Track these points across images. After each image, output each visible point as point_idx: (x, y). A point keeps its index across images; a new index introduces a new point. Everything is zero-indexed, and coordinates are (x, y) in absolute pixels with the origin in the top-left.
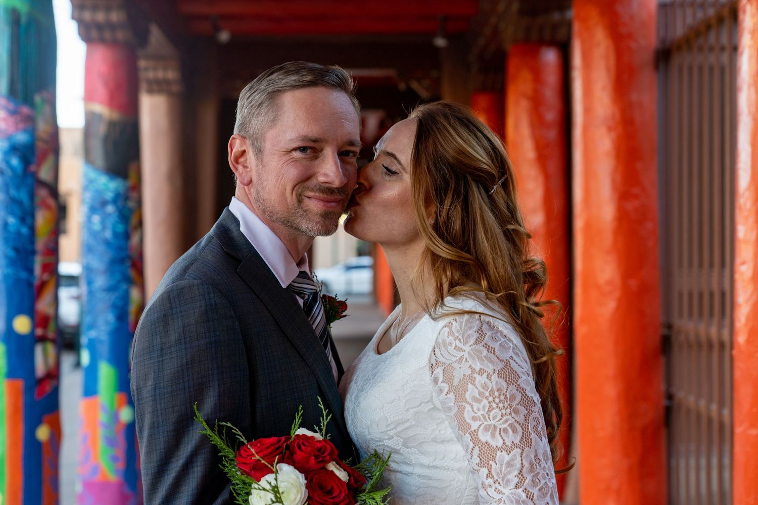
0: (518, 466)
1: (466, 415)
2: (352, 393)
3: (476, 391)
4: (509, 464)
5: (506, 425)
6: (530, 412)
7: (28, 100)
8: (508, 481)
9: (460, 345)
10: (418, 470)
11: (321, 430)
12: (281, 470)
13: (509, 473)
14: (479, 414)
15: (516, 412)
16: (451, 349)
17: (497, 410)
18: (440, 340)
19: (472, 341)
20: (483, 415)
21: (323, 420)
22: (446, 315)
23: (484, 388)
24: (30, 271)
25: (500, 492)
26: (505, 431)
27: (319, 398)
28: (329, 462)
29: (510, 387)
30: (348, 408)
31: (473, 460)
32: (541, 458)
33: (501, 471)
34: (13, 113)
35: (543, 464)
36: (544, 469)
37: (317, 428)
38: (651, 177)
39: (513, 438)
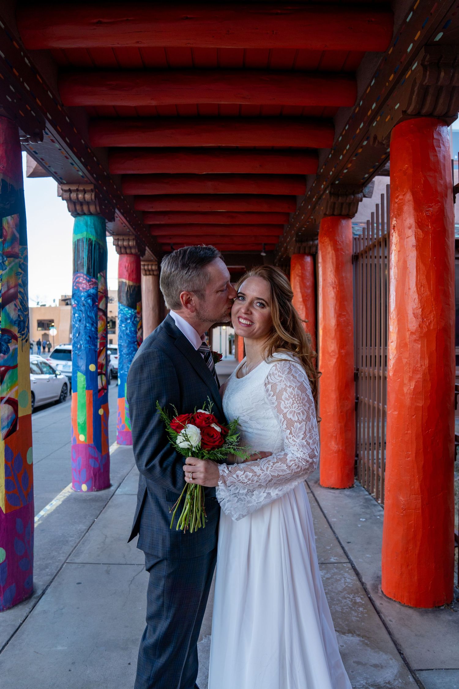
0: (304, 429)
1: (281, 406)
2: (226, 395)
3: (287, 395)
4: (300, 429)
5: (300, 411)
6: (311, 406)
7: (95, 276)
8: (299, 436)
9: (281, 375)
10: (255, 431)
11: (209, 410)
12: (189, 427)
13: (300, 432)
14: (288, 405)
15: (305, 405)
16: (276, 376)
17: (296, 404)
18: (271, 372)
19: (286, 373)
20: (289, 406)
21: (210, 406)
22: (274, 361)
23: (291, 394)
24: (96, 346)
25: (294, 441)
26: (299, 413)
27: (208, 396)
28: (212, 423)
29: (303, 394)
30: (224, 401)
31: (283, 426)
32: (314, 427)
33: (296, 431)
34: (89, 281)
35: (315, 429)
36: (315, 431)
37: (207, 410)
38: (350, 307)
39: (302, 417)
